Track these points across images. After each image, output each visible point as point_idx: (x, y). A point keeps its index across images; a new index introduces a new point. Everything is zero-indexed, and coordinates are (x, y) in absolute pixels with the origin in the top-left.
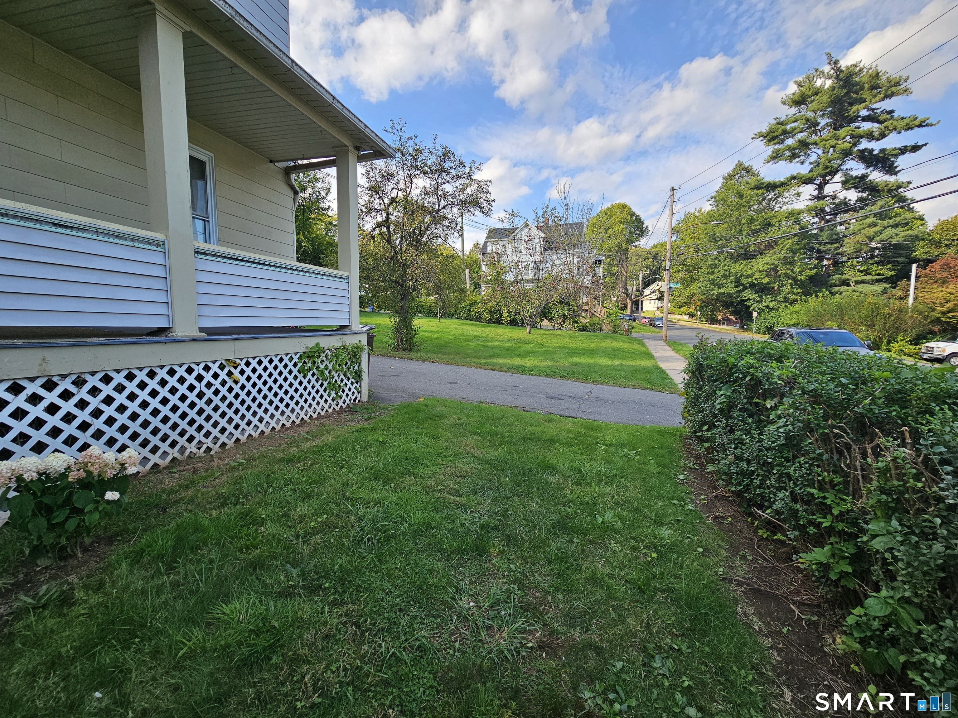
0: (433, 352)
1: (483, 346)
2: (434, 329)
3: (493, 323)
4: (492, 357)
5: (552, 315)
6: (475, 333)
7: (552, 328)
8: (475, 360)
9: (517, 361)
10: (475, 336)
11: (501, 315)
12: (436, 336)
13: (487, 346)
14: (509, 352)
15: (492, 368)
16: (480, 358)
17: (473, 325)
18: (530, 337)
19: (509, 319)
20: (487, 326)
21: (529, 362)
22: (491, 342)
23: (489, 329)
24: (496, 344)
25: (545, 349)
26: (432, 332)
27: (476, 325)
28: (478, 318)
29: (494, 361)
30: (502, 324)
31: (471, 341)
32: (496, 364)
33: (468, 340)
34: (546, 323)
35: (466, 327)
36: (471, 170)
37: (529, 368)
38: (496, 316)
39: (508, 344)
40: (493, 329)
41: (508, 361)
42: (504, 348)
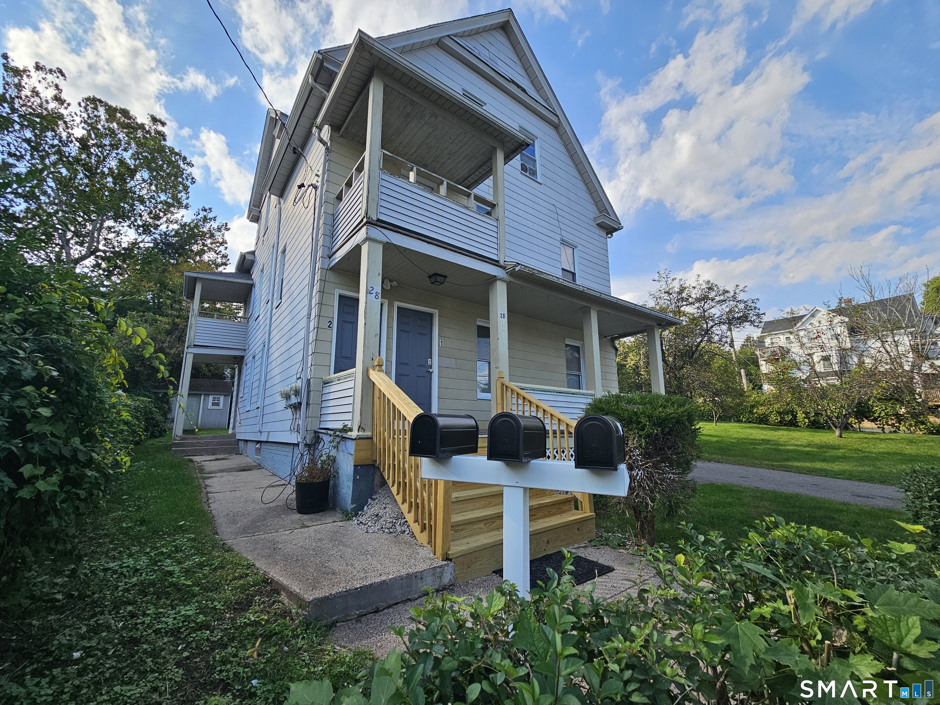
0: (715, 454)
1: (774, 449)
2: (712, 432)
3: (785, 425)
4: (788, 460)
5: (877, 415)
6: (762, 437)
7: (880, 430)
8: (766, 462)
9: (818, 465)
10: (762, 440)
11: (795, 417)
12: (715, 439)
13: (780, 450)
14: (808, 456)
15: (788, 469)
16: (772, 460)
17: (759, 428)
18: (841, 442)
19: (807, 420)
20: (779, 429)
21: (836, 467)
22: (785, 445)
23: (781, 432)
24: (792, 448)
25: (863, 455)
26: (710, 435)
27: (762, 428)
28: (763, 420)
29: (790, 463)
30: (798, 426)
31: (759, 444)
32: (792, 467)
33: (755, 444)
34: (867, 424)
35: (749, 431)
36: (735, 293)
37: (835, 472)
38: (789, 418)
39: (808, 449)
40: (785, 433)
41: (808, 464)
42: (803, 452)
